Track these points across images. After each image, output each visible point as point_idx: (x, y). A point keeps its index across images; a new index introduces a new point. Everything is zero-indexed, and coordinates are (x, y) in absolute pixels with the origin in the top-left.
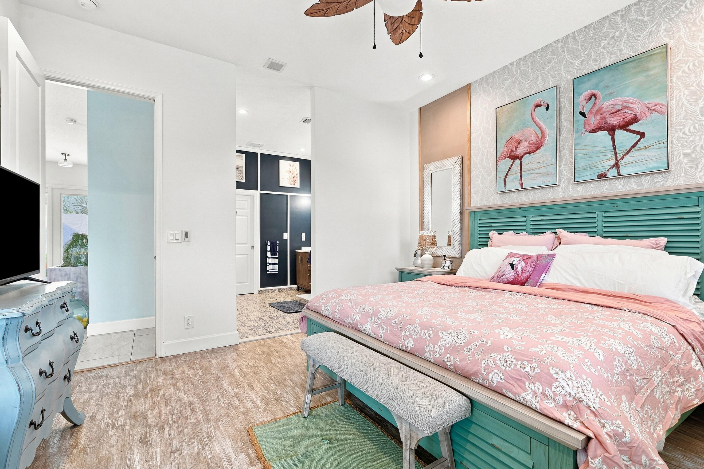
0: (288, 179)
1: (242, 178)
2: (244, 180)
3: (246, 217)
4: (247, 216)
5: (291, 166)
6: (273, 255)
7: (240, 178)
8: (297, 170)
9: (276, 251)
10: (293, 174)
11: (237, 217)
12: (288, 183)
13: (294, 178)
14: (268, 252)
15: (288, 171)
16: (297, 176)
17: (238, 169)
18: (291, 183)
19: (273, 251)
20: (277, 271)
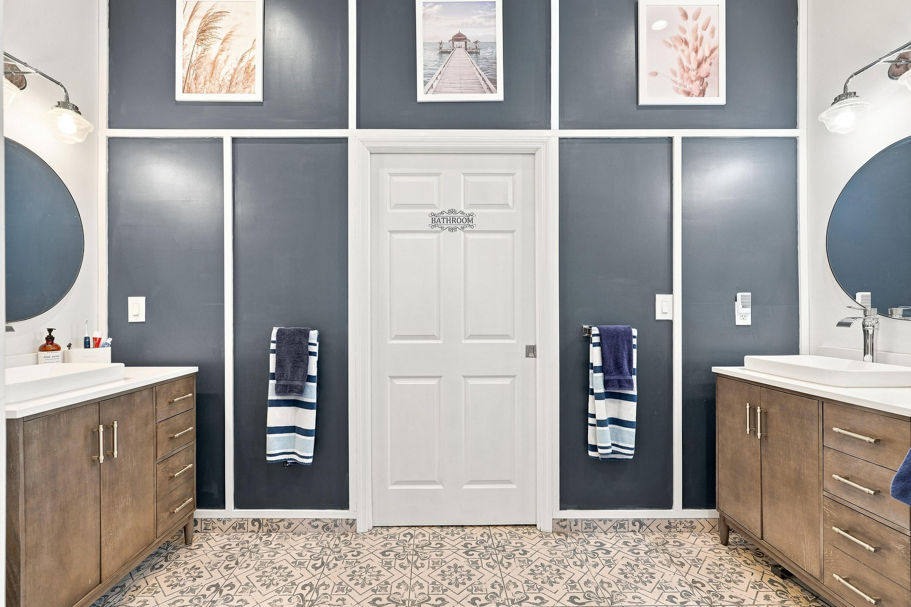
0: (675, 74)
1: (492, 86)
2: (499, 96)
3: (508, 236)
4: (513, 232)
5: (690, 15)
6: (613, 386)
7: (485, 87)
8: (713, 32)
9: (626, 367)
10: (696, 51)
11: (470, 236)
12: (677, 90)
13: (699, 65)
14: (591, 371)
15: (676, 38)
16: (713, 55)
17: (477, 53)
18: (688, 89)
19: (612, 368)
20: (632, 452)
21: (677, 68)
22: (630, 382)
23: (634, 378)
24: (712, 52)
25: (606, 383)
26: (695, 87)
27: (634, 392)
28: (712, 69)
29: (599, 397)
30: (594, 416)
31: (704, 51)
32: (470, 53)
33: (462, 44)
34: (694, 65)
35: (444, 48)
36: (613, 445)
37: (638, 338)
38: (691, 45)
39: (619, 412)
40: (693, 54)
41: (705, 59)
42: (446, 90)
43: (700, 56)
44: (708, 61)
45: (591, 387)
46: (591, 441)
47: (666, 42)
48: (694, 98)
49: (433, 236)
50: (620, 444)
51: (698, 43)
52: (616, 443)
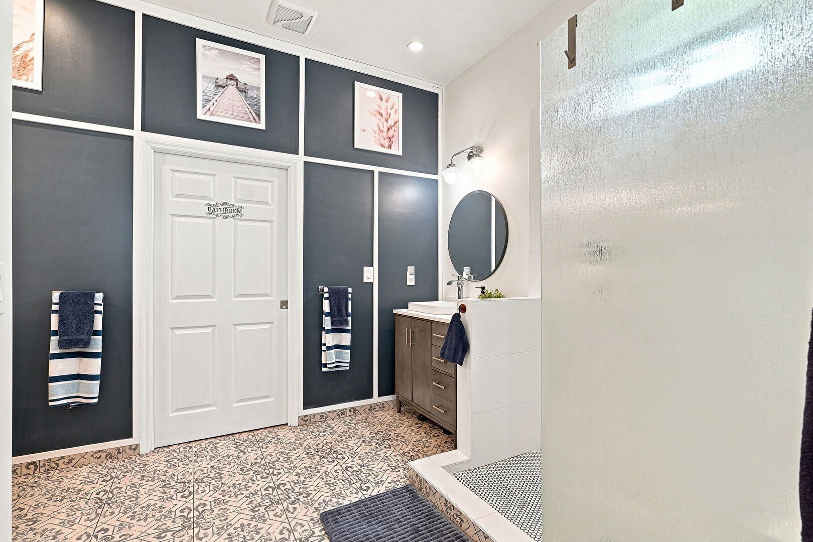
0: (375, 132)
1: (257, 118)
2: (262, 126)
3: (268, 225)
4: (272, 221)
5: (384, 99)
6: (336, 325)
7: (252, 118)
8: (396, 111)
9: (344, 312)
10: (387, 121)
11: (239, 223)
12: (376, 142)
13: (389, 129)
14: (324, 316)
15: (376, 111)
16: (396, 125)
17: (245, 92)
18: (382, 143)
19: (336, 313)
20: (348, 365)
21: (376, 129)
22: (347, 322)
23: (350, 318)
24: (395, 123)
25: (333, 323)
26: (386, 143)
27: (349, 328)
28: (396, 133)
29: (328, 332)
30: (325, 345)
31: (391, 122)
32: (241, 91)
33: (234, 83)
34: (386, 130)
35: (220, 83)
36: (336, 362)
37: (352, 294)
38: (384, 117)
39: (341, 341)
40: (385, 123)
41: (391, 127)
42: (221, 114)
43: (389, 125)
44: (393, 128)
45: (323, 326)
46: (323, 362)
47: (370, 112)
48: (385, 149)
49: (210, 221)
50: (341, 361)
51: (388, 116)
52: (338, 360)
